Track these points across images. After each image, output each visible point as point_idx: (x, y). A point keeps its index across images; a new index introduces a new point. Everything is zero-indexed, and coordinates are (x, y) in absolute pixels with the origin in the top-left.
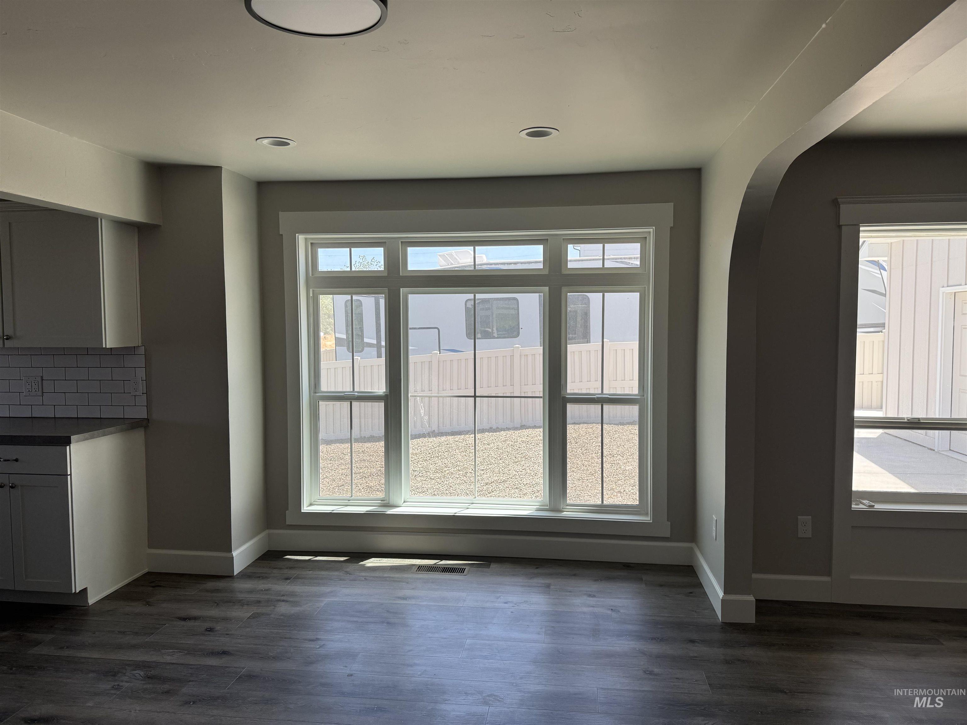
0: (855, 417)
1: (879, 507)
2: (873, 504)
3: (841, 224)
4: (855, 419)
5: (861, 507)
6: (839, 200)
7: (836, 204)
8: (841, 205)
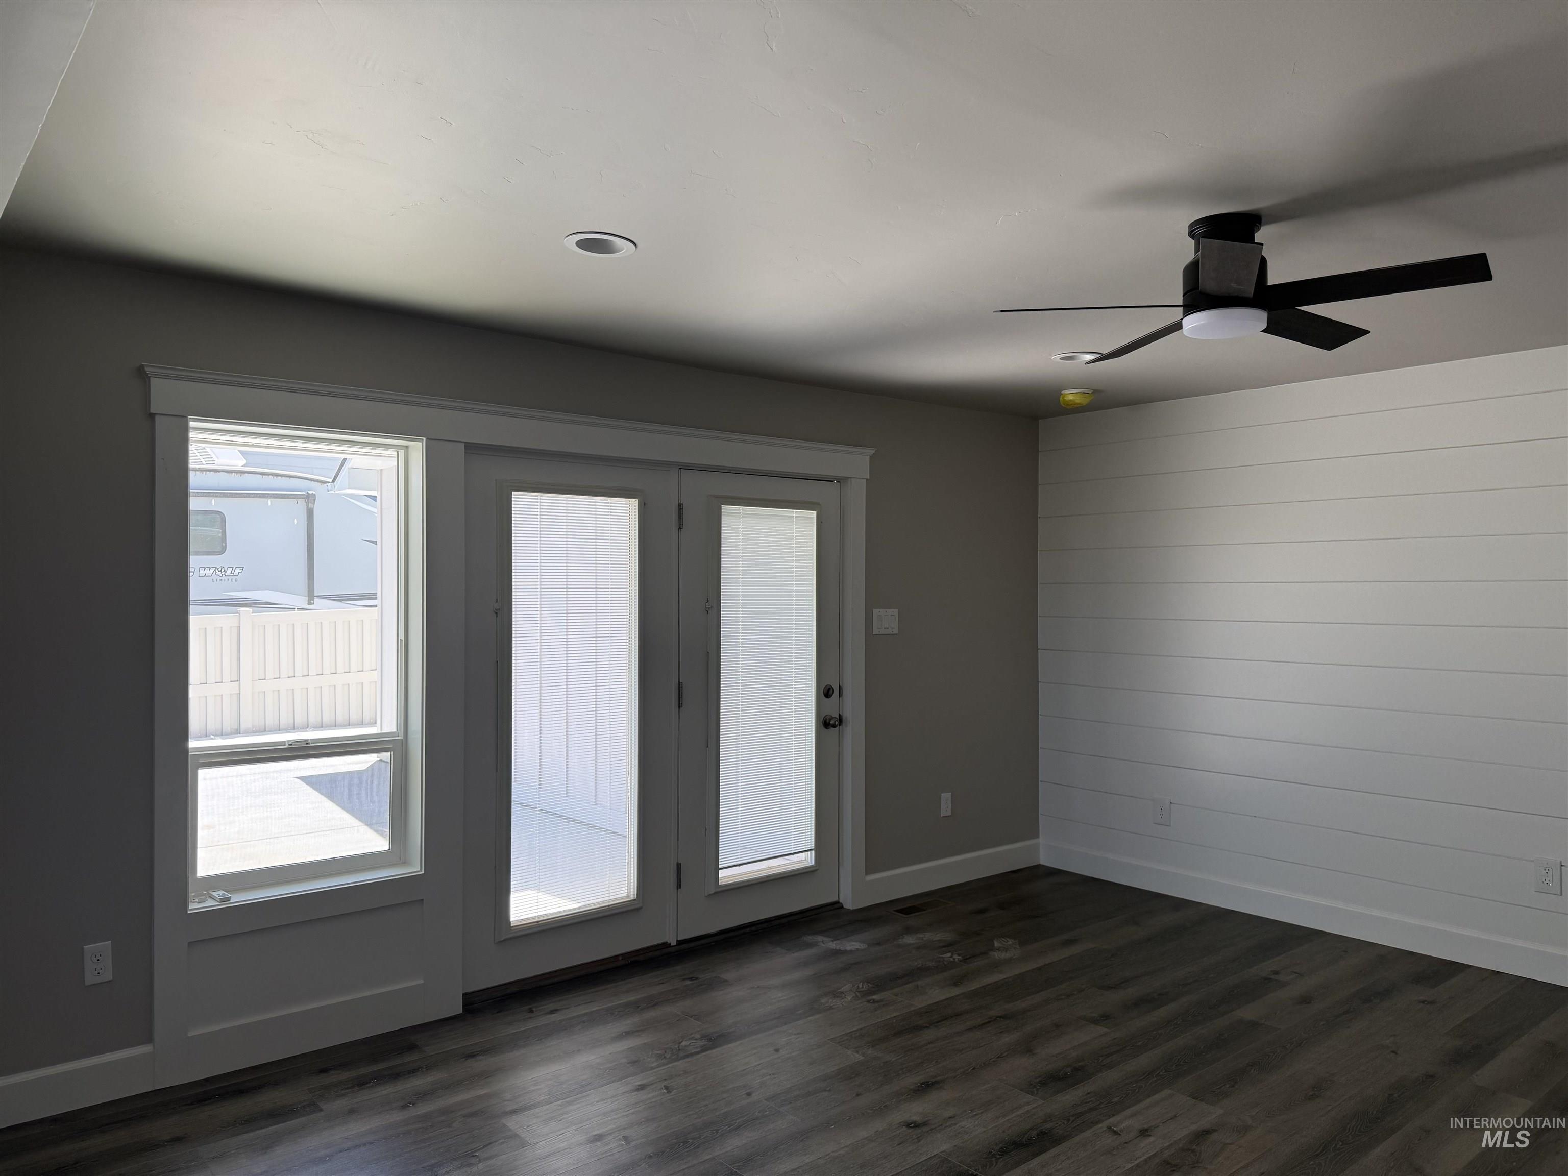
0: (191, 748)
1: (239, 898)
2: (230, 896)
3: (152, 411)
4: (191, 752)
5: (210, 904)
6: (147, 369)
7: (142, 376)
8: (151, 379)
